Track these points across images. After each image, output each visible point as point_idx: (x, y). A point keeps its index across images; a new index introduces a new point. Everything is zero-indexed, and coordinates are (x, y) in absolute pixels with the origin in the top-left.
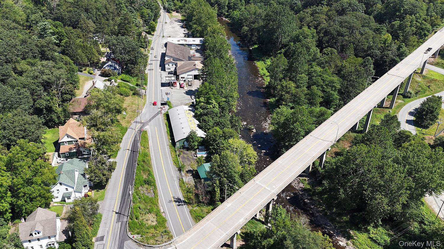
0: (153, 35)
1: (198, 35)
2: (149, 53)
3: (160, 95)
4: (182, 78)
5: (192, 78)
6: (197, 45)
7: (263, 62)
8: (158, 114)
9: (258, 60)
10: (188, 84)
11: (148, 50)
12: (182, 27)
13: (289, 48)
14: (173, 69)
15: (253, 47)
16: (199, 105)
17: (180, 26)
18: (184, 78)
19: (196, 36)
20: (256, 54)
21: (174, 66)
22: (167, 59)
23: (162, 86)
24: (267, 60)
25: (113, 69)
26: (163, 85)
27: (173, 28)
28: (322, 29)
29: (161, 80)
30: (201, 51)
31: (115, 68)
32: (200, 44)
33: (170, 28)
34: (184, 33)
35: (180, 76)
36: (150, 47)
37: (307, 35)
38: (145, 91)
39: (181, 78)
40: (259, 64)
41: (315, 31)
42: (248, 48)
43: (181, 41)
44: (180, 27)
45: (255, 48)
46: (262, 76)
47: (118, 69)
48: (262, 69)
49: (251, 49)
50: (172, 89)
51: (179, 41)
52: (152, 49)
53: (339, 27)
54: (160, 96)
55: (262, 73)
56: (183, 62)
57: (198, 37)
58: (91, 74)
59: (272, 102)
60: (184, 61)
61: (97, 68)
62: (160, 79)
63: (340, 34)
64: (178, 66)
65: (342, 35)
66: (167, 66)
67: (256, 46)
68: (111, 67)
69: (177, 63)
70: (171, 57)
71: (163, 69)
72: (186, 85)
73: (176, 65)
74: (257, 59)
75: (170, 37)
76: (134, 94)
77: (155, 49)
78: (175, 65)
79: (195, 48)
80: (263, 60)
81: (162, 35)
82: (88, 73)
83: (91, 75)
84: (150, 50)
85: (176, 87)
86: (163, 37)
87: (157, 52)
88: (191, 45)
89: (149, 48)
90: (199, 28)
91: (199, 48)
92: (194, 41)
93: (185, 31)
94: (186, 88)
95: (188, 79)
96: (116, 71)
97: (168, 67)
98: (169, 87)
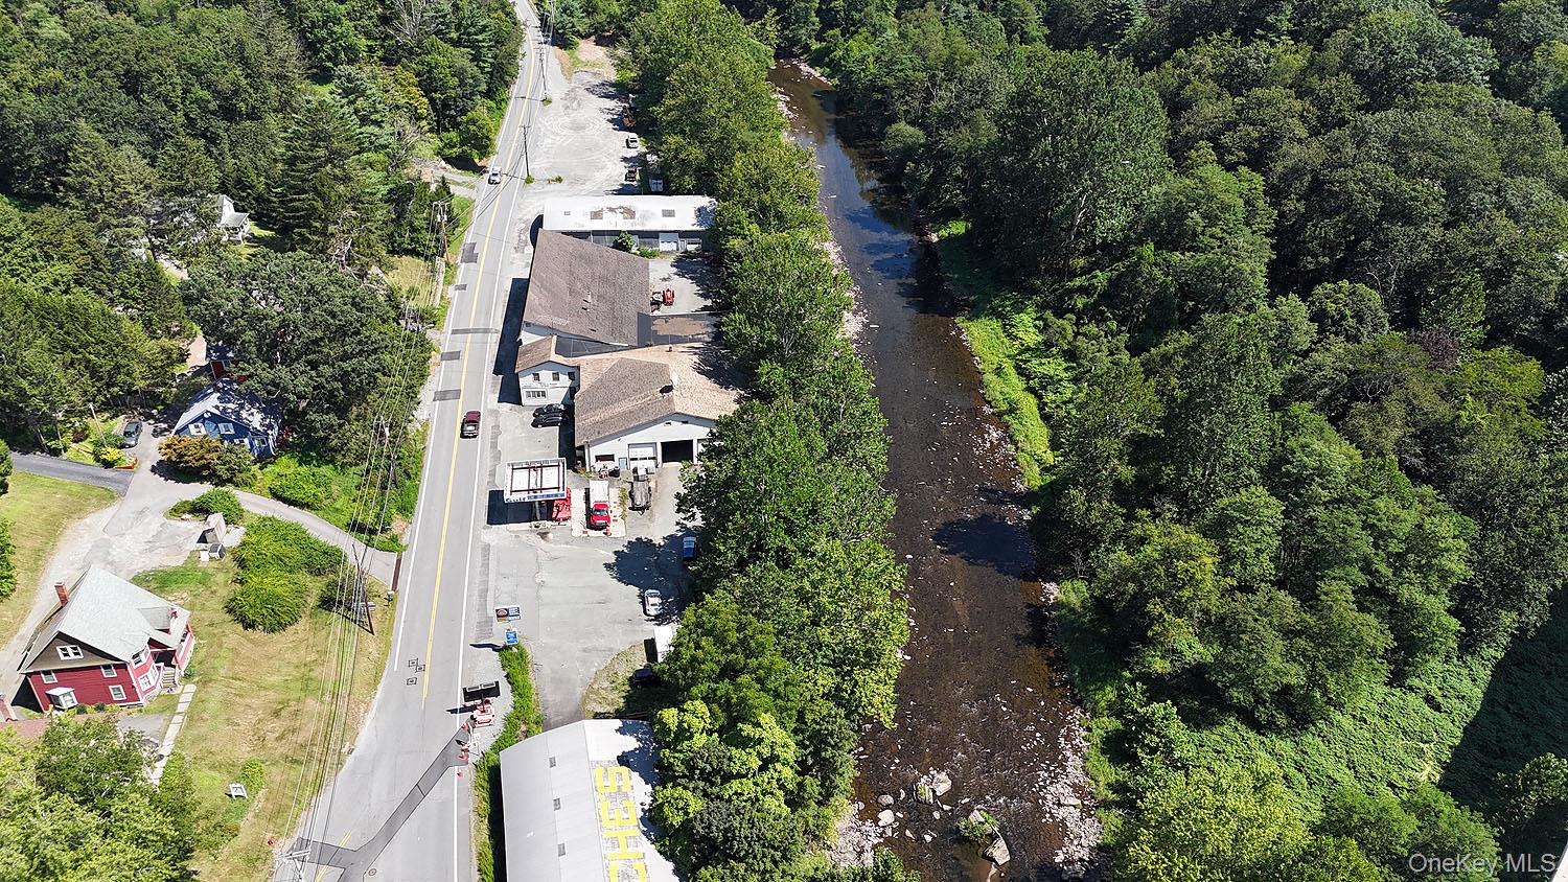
0: (480, 170)
1: (689, 181)
2: (450, 284)
3: (476, 593)
4: (599, 458)
5: (654, 458)
6: (684, 235)
7: (996, 324)
8: (443, 763)
9: (974, 316)
10: (632, 497)
11: (447, 264)
12: (619, 124)
13: (1134, 271)
14: (556, 396)
15: (944, 233)
16: (681, 752)
17: (610, 117)
18: (611, 458)
19: (678, 189)
20: (958, 273)
21: (565, 381)
22: (528, 339)
23: (491, 521)
24: (1017, 318)
25: (232, 432)
26: (500, 510)
27: (577, 127)
28: (1295, 172)
29: (493, 474)
30: (702, 263)
31: (242, 430)
32: (698, 228)
33: (563, 126)
34: (625, 159)
35: (593, 452)
36: (460, 242)
37: (1225, 208)
38: (399, 561)
39: (593, 459)
40: (980, 336)
41: (1258, 179)
42: (922, 233)
43: (607, 215)
44: (611, 125)
45: (952, 239)
46: (1000, 415)
47: (256, 433)
48: (999, 371)
49: (934, 238)
50: (544, 535)
51: (596, 215)
52: (471, 257)
53: (1392, 175)
54: (476, 598)
55: (1000, 397)
56: (607, 360)
57: (689, 193)
58: (108, 465)
59: (1072, 610)
60: (616, 349)
61: (152, 416)
62: (489, 462)
63: (1398, 210)
64: (585, 382)
65: (1407, 217)
66: (526, 382)
67: (958, 228)
68: (221, 425)
69: (578, 367)
70: (550, 330)
71: (510, 393)
72: (622, 503)
73: (574, 374)
74: (967, 303)
75: (559, 180)
76: (327, 603)
77: (482, 259)
78: (571, 376)
79: (673, 246)
80: (999, 316)
81: (522, 173)
82: (90, 459)
83: (108, 473)
84: (458, 261)
85: (568, 523)
86: (529, 180)
87: (490, 274)
88: (654, 235)
89: (454, 254)
90: (696, 153)
91: (691, 248)
92: (669, 214)
93: (631, 145)
94: (621, 531)
95: (633, 464)
96: (246, 441)
97: (535, 384)
98: (525, 526)
